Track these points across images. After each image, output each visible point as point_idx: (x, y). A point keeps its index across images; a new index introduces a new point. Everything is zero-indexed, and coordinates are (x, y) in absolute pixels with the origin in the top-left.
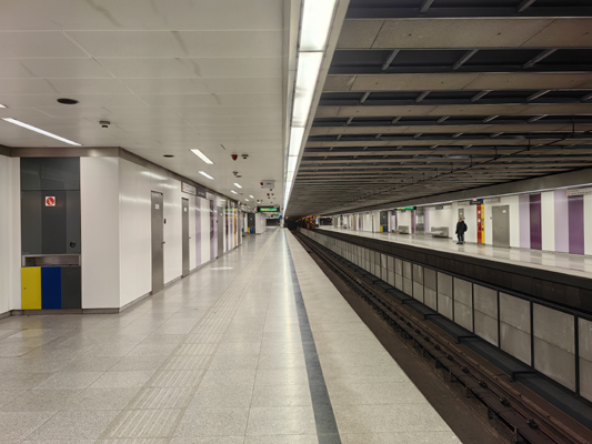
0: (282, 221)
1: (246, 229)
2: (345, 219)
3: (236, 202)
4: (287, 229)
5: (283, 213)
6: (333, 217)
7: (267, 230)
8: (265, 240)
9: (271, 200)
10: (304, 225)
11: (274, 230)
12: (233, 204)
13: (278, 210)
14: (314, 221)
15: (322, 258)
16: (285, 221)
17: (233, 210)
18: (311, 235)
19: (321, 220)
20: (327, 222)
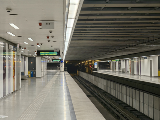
0: (63, 65)
1: (27, 73)
2: (123, 64)
3: (15, 45)
4: (67, 73)
5: (63, 57)
6: (111, 62)
7: (48, 74)
8: (45, 84)
9: (51, 43)
10: (83, 69)
11: (54, 74)
12: (12, 47)
13: (59, 54)
14: (94, 65)
15: (102, 103)
16: (66, 65)
17: (12, 53)
18: (91, 78)
19: (100, 64)
20: (106, 66)
